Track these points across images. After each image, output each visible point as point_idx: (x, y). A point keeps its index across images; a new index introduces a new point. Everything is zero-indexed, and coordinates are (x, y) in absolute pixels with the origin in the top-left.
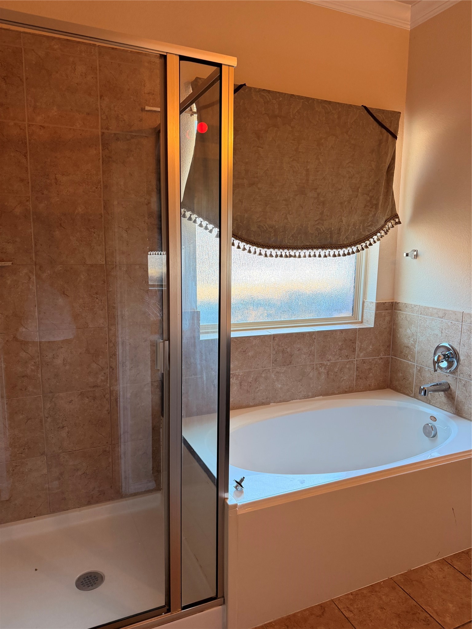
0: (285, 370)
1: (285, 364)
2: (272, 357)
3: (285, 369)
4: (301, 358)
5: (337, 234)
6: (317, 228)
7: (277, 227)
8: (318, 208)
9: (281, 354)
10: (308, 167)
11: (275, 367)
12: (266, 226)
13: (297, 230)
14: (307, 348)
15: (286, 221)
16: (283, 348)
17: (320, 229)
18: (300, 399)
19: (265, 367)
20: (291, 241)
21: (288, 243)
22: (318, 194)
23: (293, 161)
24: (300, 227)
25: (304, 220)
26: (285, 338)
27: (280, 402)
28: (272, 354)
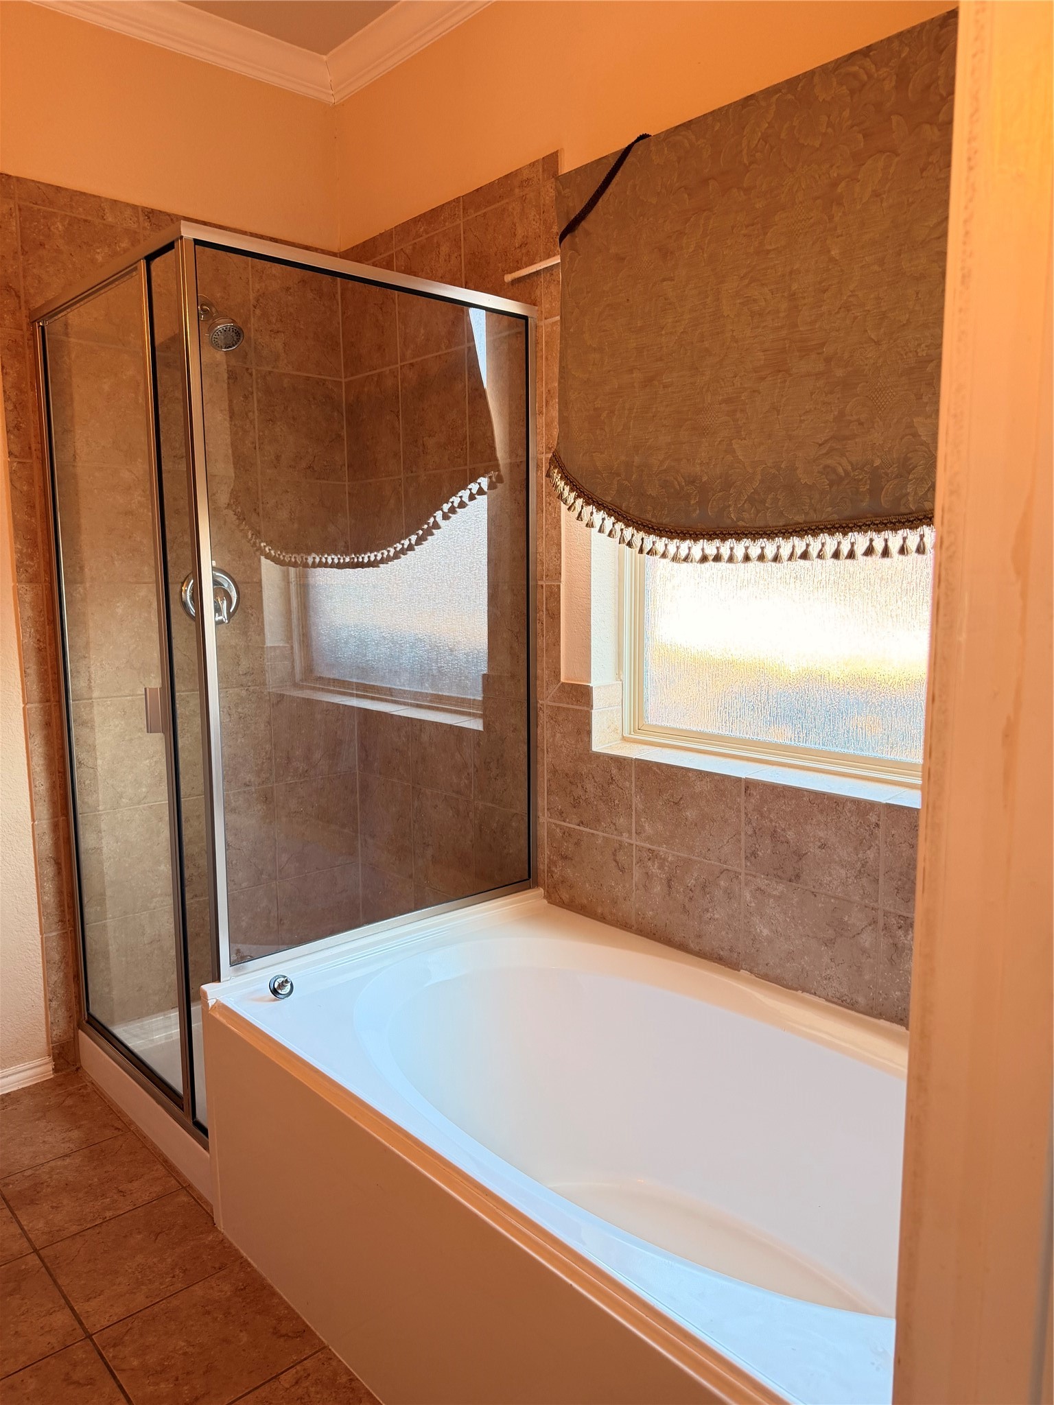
0: (782, 892)
1: (780, 873)
2: (743, 841)
3: (781, 887)
4: (830, 875)
5: (896, 477)
6: (826, 467)
7: (705, 479)
8: (829, 404)
9: (768, 841)
10: (795, 287)
11: (754, 873)
12: (680, 479)
13: (762, 481)
14: (850, 849)
15: (729, 458)
16: (774, 824)
17: (834, 471)
18: (827, 1000)
19: (725, 863)
20: (746, 515)
21: (738, 520)
22: (828, 360)
23: (750, 283)
24: (773, 471)
25: (785, 448)
26: (778, 797)
27: (765, 977)
28: (743, 834)
